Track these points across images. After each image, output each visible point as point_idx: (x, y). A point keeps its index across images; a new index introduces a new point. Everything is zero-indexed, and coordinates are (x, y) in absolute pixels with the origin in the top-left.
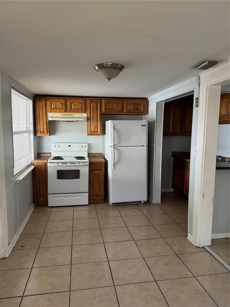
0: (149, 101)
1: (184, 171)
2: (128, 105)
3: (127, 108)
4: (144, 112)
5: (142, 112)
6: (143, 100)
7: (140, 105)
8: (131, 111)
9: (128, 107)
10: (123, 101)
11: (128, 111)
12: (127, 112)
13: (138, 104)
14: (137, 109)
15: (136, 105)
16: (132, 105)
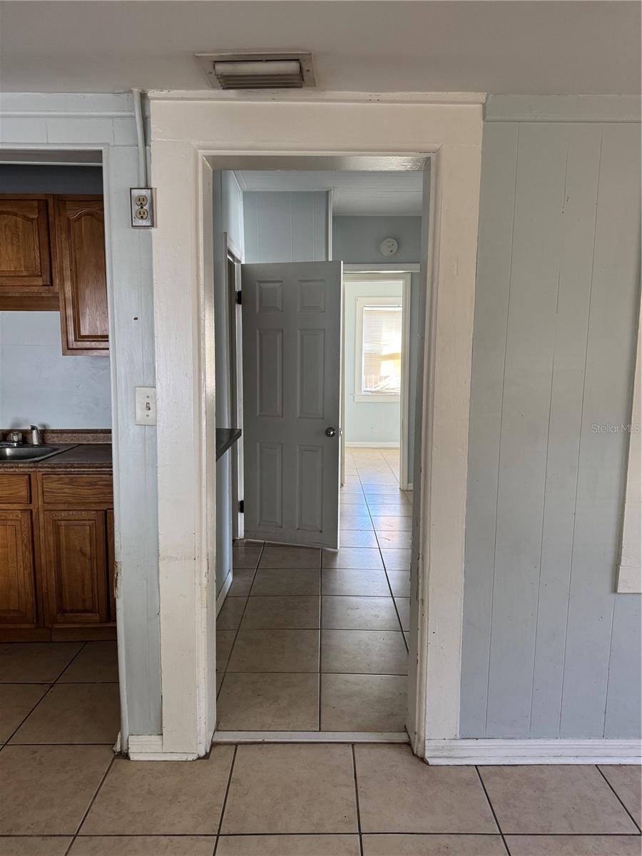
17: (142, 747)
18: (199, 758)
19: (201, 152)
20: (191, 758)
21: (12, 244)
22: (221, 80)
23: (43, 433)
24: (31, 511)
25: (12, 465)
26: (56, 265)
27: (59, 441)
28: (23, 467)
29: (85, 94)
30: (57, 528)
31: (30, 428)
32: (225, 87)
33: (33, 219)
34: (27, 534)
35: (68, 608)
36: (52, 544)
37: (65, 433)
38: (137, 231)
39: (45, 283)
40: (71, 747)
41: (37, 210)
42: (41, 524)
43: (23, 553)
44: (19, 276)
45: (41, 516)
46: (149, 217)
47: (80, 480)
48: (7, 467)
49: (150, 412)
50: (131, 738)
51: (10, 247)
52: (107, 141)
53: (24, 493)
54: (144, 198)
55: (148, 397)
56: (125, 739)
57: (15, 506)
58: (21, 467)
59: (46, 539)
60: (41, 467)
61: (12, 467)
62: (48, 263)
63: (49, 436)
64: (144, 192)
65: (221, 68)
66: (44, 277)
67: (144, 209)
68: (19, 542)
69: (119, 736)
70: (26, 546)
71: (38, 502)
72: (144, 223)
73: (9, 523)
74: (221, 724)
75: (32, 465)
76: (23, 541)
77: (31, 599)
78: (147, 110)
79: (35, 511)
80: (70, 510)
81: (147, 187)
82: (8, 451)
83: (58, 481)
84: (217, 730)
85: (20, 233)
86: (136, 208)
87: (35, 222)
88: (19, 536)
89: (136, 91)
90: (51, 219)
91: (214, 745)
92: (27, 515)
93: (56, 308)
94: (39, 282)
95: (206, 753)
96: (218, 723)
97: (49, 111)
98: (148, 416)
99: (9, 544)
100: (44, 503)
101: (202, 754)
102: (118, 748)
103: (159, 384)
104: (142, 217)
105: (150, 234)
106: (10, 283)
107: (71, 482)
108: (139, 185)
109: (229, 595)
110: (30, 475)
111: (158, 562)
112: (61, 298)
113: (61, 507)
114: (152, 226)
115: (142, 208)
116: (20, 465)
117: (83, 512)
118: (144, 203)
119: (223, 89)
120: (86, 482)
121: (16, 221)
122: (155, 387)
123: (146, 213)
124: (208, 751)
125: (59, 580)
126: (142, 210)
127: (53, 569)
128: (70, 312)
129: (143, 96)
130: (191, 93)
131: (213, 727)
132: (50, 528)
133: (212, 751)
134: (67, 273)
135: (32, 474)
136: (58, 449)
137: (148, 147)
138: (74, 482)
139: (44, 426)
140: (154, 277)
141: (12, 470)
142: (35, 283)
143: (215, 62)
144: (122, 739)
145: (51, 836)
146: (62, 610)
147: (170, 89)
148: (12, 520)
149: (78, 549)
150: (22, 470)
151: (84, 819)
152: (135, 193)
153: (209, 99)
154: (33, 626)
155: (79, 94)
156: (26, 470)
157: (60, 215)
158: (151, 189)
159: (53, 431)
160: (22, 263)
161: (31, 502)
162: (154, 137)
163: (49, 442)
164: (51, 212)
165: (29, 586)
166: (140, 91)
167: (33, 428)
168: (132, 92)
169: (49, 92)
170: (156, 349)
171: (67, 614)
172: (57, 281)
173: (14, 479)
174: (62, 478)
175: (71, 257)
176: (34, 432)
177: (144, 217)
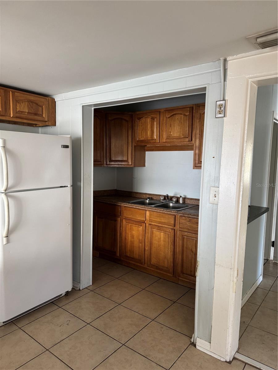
0: (55, 102)
1: (116, 221)
2: (16, 101)
3: (16, 108)
4: (48, 121)
5: (46, 122)
6: (46, 98)
7: (42, 107)
8: (24, 115)
9: (18, 107)
10: (6, 94)
11: (18, 115)
12: (17, 117)
13: (37, 104)
14: (36, 114)
15: (34, 104)
16: (27, 104)
17: (202, 345)
18: (226, 362)
19: (250, 80)
20: (222, 360)
21: (179, 126)
22: (261, 45)
23: (184, 199)
24: (175, 229)
25: (170, 211)
26: (194, 133)
27: (190, 203)
28: (173, 212)
29: (201, 65)
30: (183, 239)
31: (179, 197)
32: (263, 48)
33: (187, 115)
34: (172, 238)
35: (185, 272)
36: (181, 244)
37: (192, 199)
38: (218, 119)
39: (189, 140)
40: (175, 332)
41: (189, 111)
42: (178, 235)
43: (171, 246)
44: (180, 138)
45: (178, 233)
46: (223, 113)
47: (193, 221)
48: (168, 211)
49: (215, 198)
50: (198, 339)
51: (178, 127)
52: (209, 83)
53: (173, 222)
54: (222, 105)
55: (215, 192)
56: (195, 338)
57: (169, 227)
58: (172, 212)
59: (179, 242)
60: (179, 213)
61: (169, 212)
62: (191, 132)
63: (186, 200)
64: (222, 102)
65: (259, 40)
66: (189, 138)
67: (222, 110)
68: (170, 241)
69: (193, 335)
70: (172, 243)
71: (177, 227)
72: (221, 116)
73: (167, 233)
74: (240, 350)
75: (176, 212)
76: (171, 241)
77: (172, 265)
78: (226, 65)
79: (176, 230)
80: (189, 232)
81: (224, 100)
82: (171, 205)
83: (185, 220)
84: (237, 352)
85: (182, 121)
86: (218, 109)
87: (188, 116)
88: (170, 239)
89: (222, 59)
90: (194, 114)
91: (234, 358)
92: (173, 231)
93: (192, 149)
94: (187, 140)
95: (230, 361)
96: (239, 349)
97: (188, 74)
98: (215, 200)
99: (166, 241)
100: (180, 227)
101: (228, 360)
102: (192, 341)
103: (221, 186)
104: (220, 113)
105: (224, 120)
106: (177, 141)
107: (190, 221)
108: (220, 99)
109: (259, 287)
110: (175, 216)
111: (215, 266)
112: (194, 146)
113: (186, 230)
114: (224, 116)
115: (220, 109)
116: (172, 211)
117: (193, 234)
118: (221, 107)
119: (262, 49)
120: (195, 222)
121: (181, 117)
122: (219, 187)
123: (222, 111)
124: (231, 360)
125: (182, 260)
126: (220, 110)
127: (180, 255)
128: (197, 152)
129: (225, 61)
130: (247, 54)
131: (236, 349)
132: (181, 238)
133: (233, 361)
134: (198, 136)
135: (176, 215)
136: (189, 206)
137: (225, 82)
138: (191, 221)
139: (185, 196)
140: (223, 139)
141: (169, 213)
142: (185, 140)
143: (257, 38)
144: (194, 337)
145: (160, 365)
146: (182, 272)
147: (237, 54)
148: (168, 232)
149: (190, 249)
150: (173, 213)
151: (173, 365)
152: (218, 103)
153: (256, 55)
154: (172, 276)
155: (199, 65)
156: (174, 213)
157: (197, 112)
158: (225, 100)
159: (188, 199)
160: (182, 133)
161: (175, 226)
162: (228, 77)
163: (186, 203)
164: (194, 111)
165: (171, 260)
166: (224, 58)
167: (181, 197)
168: (220, 59)
169: (188, 67)
170: (221, 170)
171: (184, 275)
172: (193, 139)
173: (170, 216)
174: (186, 219)
175: (200, 129)
176: (181, 198)
177: (221, 113)
